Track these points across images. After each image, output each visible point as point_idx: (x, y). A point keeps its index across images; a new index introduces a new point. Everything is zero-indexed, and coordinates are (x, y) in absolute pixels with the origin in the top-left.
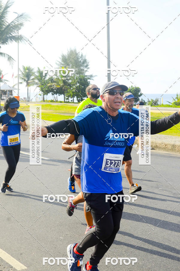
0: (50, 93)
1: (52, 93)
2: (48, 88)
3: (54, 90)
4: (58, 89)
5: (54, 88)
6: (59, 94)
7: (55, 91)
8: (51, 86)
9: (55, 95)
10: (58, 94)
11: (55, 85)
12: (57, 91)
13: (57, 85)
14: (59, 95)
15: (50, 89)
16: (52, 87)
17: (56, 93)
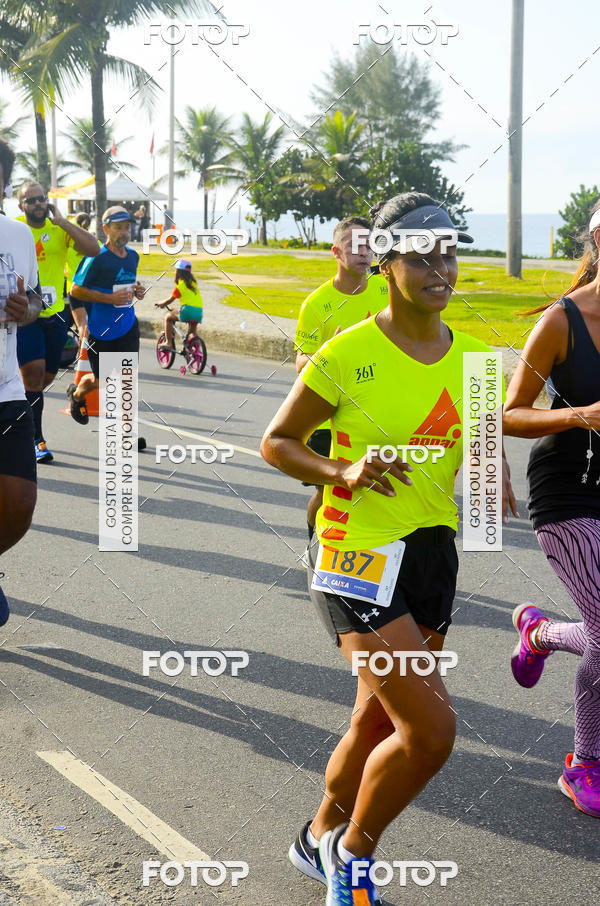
0: (289, 212)
1: (295, 211)
2: (282, 193)
3: (301, 199)
4: (318, 196)
5: (303, 195)
6: (321, 216)
7: (308, 204)
8: (292, 185)
9: (306, 219)
10: (317, 218)
11: (305, 181)
12: (313, 204)
13: (313, 183)
14: (322, 221)
15: (289, 198)
16: (297, 190)
17: (311, 212)
